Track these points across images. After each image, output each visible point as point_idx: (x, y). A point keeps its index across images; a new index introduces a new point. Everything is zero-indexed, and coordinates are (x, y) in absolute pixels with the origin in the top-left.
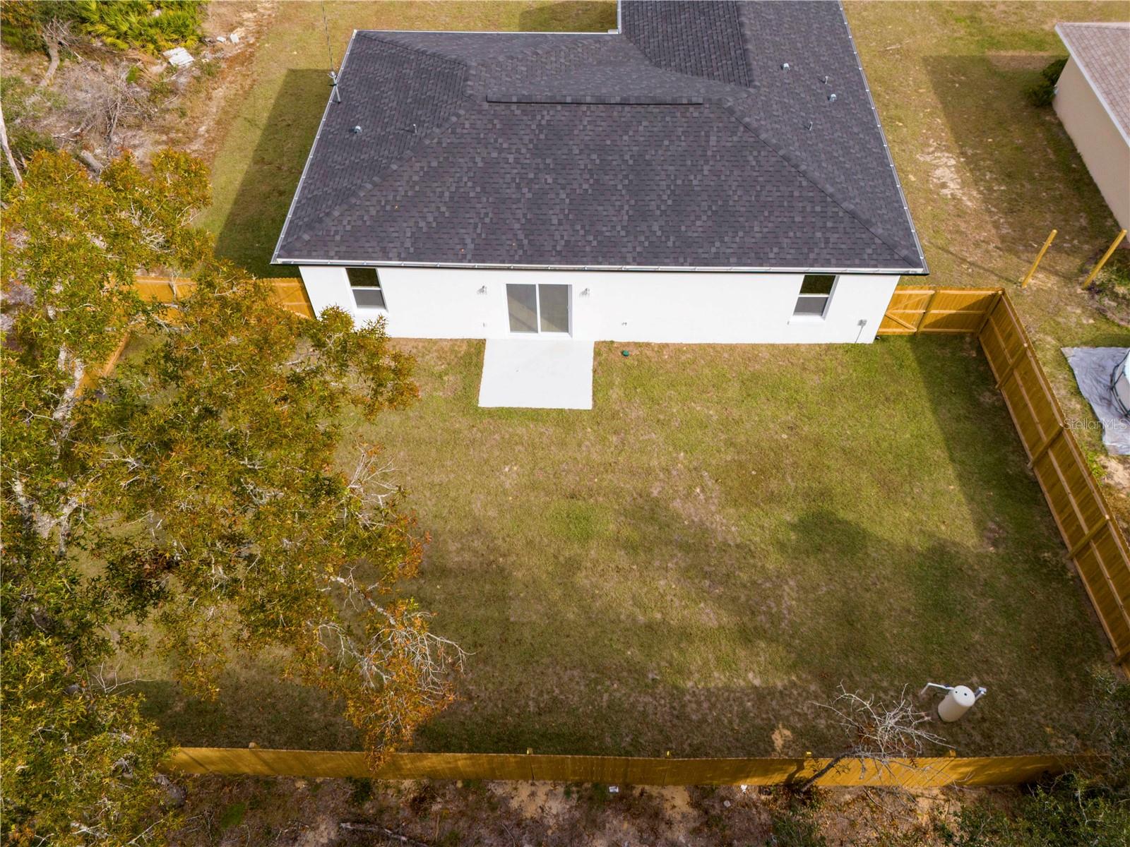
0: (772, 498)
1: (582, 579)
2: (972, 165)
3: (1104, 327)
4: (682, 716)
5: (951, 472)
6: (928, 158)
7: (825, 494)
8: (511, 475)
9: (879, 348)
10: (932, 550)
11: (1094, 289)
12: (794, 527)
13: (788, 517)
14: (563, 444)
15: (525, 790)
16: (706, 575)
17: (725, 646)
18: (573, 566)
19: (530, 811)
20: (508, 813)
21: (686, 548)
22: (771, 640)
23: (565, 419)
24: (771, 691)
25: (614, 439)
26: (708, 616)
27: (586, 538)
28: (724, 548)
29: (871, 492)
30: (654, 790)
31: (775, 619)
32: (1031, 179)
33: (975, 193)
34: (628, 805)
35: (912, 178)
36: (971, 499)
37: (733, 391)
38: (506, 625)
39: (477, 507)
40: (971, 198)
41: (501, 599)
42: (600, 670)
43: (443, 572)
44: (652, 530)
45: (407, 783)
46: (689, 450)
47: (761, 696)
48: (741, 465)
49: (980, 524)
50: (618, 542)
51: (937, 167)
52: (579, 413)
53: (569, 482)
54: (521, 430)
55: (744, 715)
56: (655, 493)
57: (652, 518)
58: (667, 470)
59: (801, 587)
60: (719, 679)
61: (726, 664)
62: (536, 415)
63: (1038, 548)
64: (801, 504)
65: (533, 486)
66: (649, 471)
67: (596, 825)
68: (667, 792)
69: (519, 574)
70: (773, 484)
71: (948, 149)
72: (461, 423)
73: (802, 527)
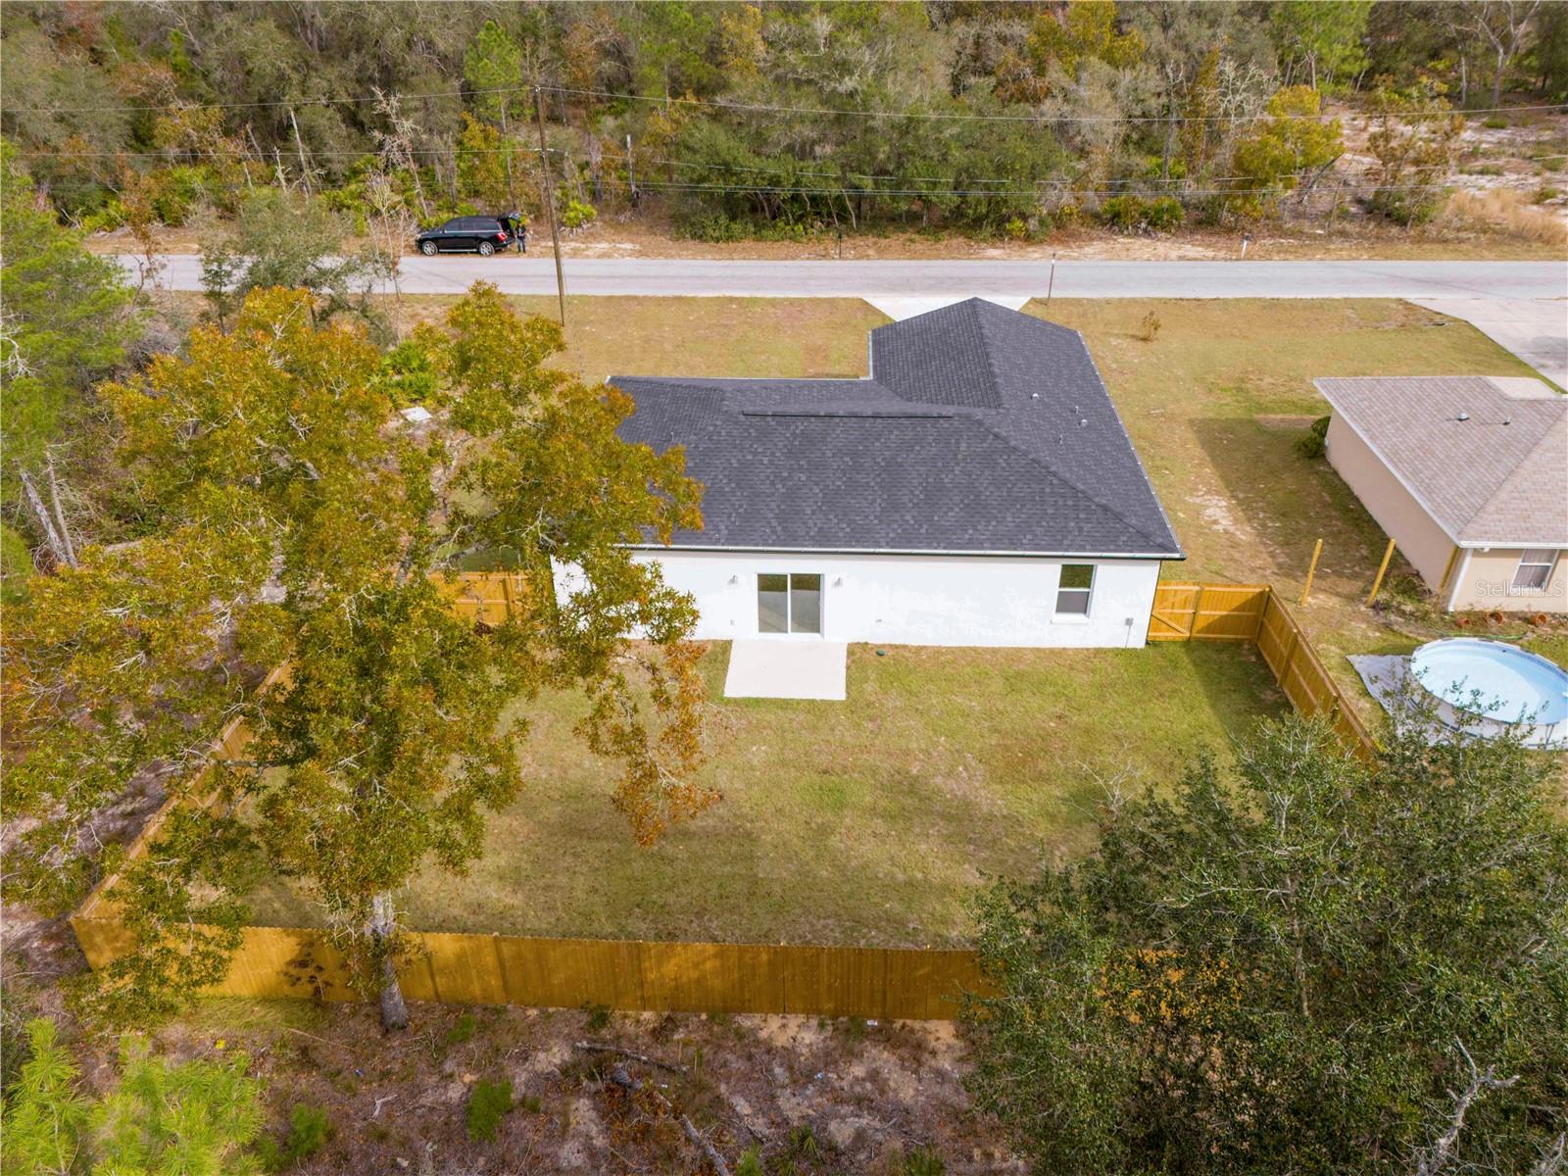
0: (1042, 778)
1: (835, 842)
2: (1246, 508)
3: (1391, 638)
6: (1198, 500)
8: (759, 753)
9: (1151, 651)
11: (1377, 607)
12: (1064, 801)
13: (1058, 793)
14: (814, 729)
15: (775, 1022)
16: (970, 841)
18: (824, 831)
19: (782, 1040)
20: (757, 1042)
21: (947, 817)
23: (816, 708)
25: (870, 725)
27: (840, 806)
28: (990, 818)
30: (917, 1025)
32: (1308, 518)
33: (1248, 529)
34: (887, 1038)
35: (1181, 515)
37: (997, 686)
38: (755, 881)
39: (722, 781)
40: (1244, 532)
41: (749, 858)
42: (856, 919)
43: (686, 835)
44: (910, 802)
45: (647, 1015)
46: (951, 734)
48: (1007, 748)
50: (873, 811)
51: (1208, 507)
52: (831, 703)
53: (823, 760)
54: (771, 717)
56: (914, 771)
57: (912, 791)
58: (927, 752)
59: (1074, 852)
62: (784, 704)
64: (1072, 782)
65: (784, 763)
66: (907, 753)
67: (853, 1055)
68: (931, 1025)
69: (767, 838)
70: (1042, 766)
71: (1218, 493)
73: (1073, 800)
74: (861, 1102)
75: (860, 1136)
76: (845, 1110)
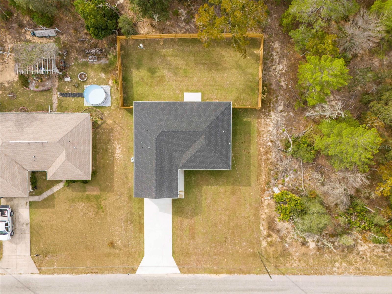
0: (159, 77)
1: (185, 63)
4: (173, 45)
5: (134, 82)
7: (151, 77)
8: (195, 80)
10: (139, 69)
11: (102, 119)
12: (157, 72)
13: (157, 74)
14: (188, 85)
16: (169, 64)
17: (167, 55)
18: (186, 65)
21: (171, 68)
22: (162, 56)
23: (188, 90)
24: (162, 49)
25: (181, 87)
26: (169, 58)
27: (185, 69)
28: (166, 69)
29: (145, 78)
31: (161, 58)
36: (132, 77)
38: (194, 57)
39: (200, 74)
40: (115, 144)
41: (195, 60)
42: (182, 51)
43: (203, 64)
44: (175, 71)
47: (163, 48)
48: (163, 82)
49: (132, 73)
50: (180, 69)
51: (119, 154)
52: (185, 92)
53: (187, 79)
54: (194, 88)
55: (166, 46)
56: (175, 77)
57: (175, 73)
58: (173, 81)
59: (157, 63)
60: (168, 50)
61: (167, 52)
62: (193, 91)
63: (125, 70)
64: (155, 76)
65: (192, 78)
66: (176, 81)
69: (193, 64)
71: (116, 159)
72: (203, 89)
73: (156, 72)
74: (182, 28)
75: (182, 23)
76: (183, 27)
